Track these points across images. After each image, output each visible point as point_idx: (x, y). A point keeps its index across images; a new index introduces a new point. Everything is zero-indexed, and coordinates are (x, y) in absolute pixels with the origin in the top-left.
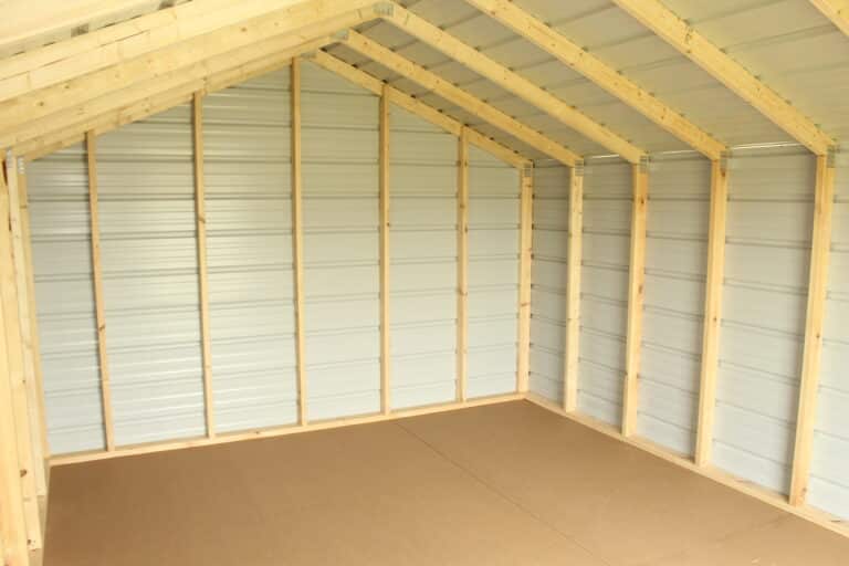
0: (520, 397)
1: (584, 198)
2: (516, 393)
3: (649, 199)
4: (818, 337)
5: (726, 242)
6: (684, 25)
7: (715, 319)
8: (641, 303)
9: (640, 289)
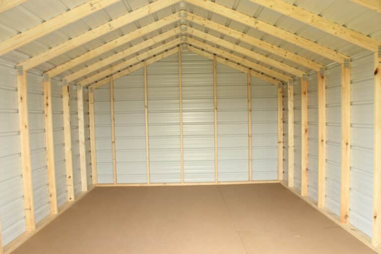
0: (278, 182)
1: (294, 95)
2: (278, 180)
3: (308, 92)
4: (347, 144)
5: (326, 107)
6: (254, 19)
7: (322, 141)
8: (307, 137)
9: (306, 131)
